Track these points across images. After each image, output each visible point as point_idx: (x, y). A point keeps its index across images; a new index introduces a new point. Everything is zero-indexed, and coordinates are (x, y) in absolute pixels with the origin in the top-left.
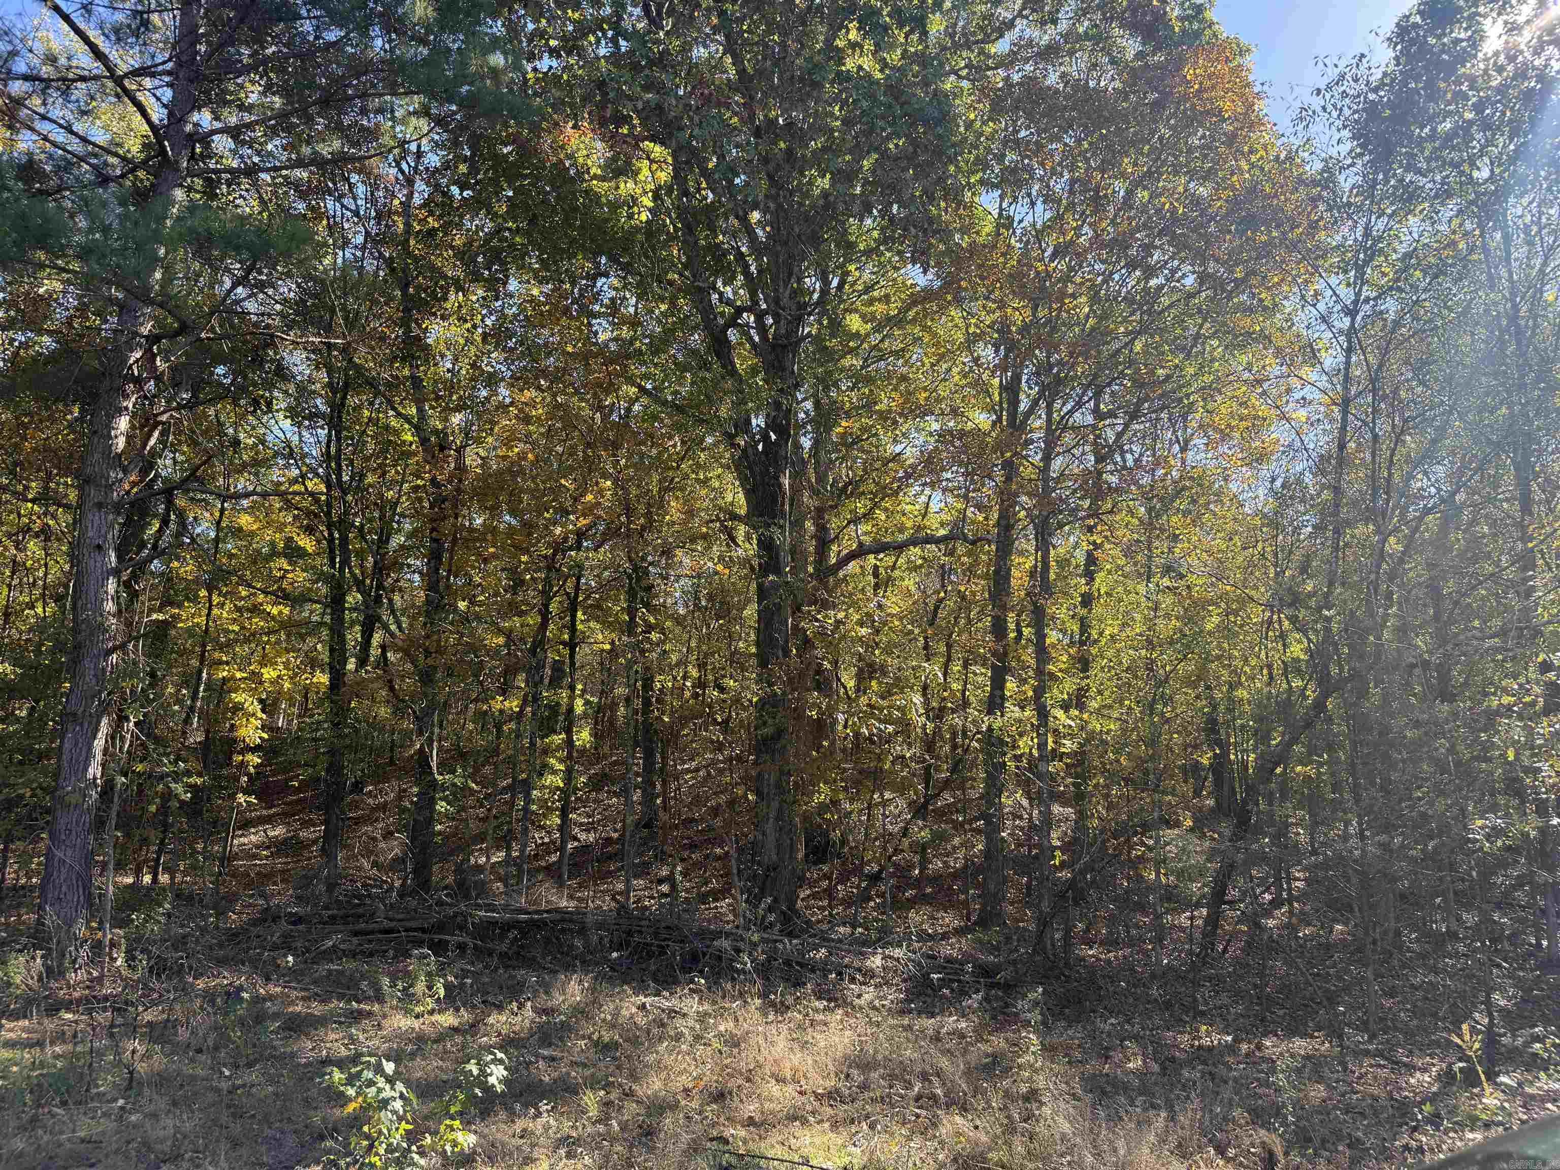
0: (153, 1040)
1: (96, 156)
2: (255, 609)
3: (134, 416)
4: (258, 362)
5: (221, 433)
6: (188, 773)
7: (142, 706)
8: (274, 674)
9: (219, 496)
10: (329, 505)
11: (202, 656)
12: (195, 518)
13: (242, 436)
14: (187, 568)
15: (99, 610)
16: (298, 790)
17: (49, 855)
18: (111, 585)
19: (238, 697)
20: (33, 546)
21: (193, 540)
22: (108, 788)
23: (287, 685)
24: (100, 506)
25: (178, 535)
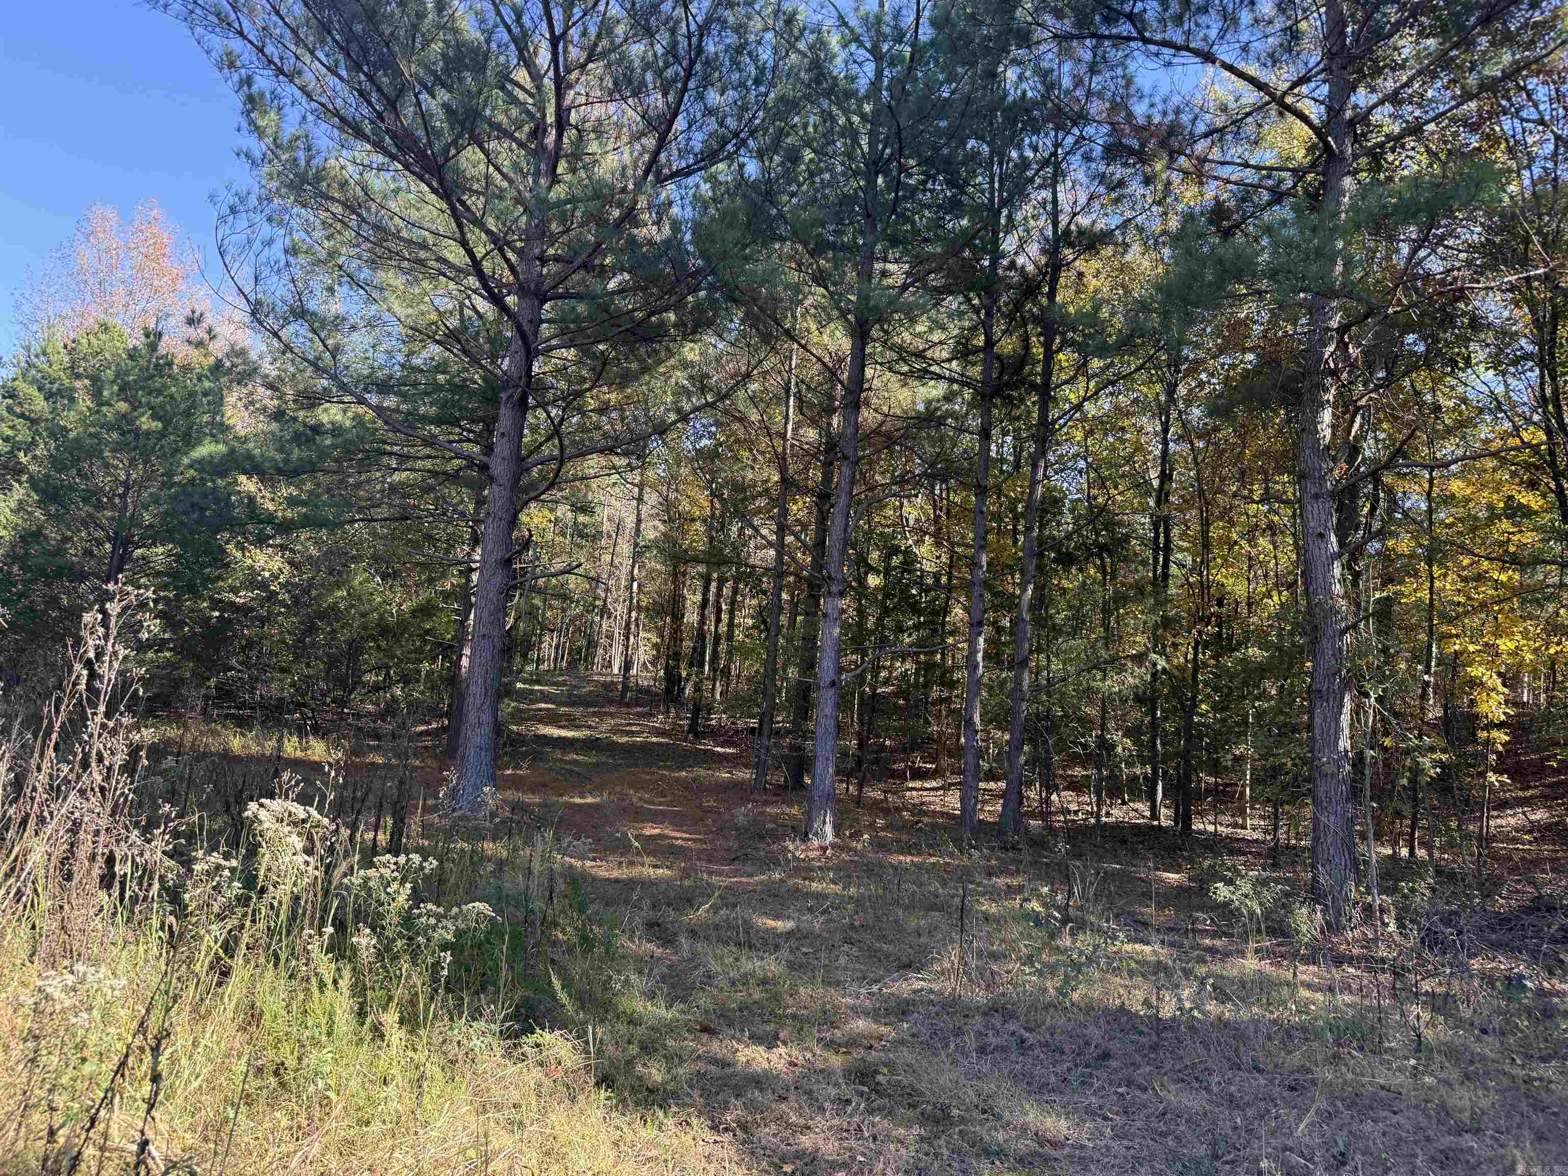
0: (1435, 1010)
1: (1269, 177)
2: (1480, 578)
3: (1335, 407)
4: (1448, 320)
5: (1421, 405)
6: (1432, 749)
7: (1381, 682)
8: (1511, 645)
9: (1425, 467)
10: (1552, 453)
11: (1431, 631)
12: (1404, 493)
13: (1442, 401)
14: (1403, 544)
15: (1329, 592)
16: (1556, 772)
17: (1315, 820)
18: (1337, 570)
19: (1476, 671)
20: (1264, 542)
21: (1405, 514)
22: (1359, 761)
23: (1529, 657)
24: (1316, 496)
25: (1390, 512)
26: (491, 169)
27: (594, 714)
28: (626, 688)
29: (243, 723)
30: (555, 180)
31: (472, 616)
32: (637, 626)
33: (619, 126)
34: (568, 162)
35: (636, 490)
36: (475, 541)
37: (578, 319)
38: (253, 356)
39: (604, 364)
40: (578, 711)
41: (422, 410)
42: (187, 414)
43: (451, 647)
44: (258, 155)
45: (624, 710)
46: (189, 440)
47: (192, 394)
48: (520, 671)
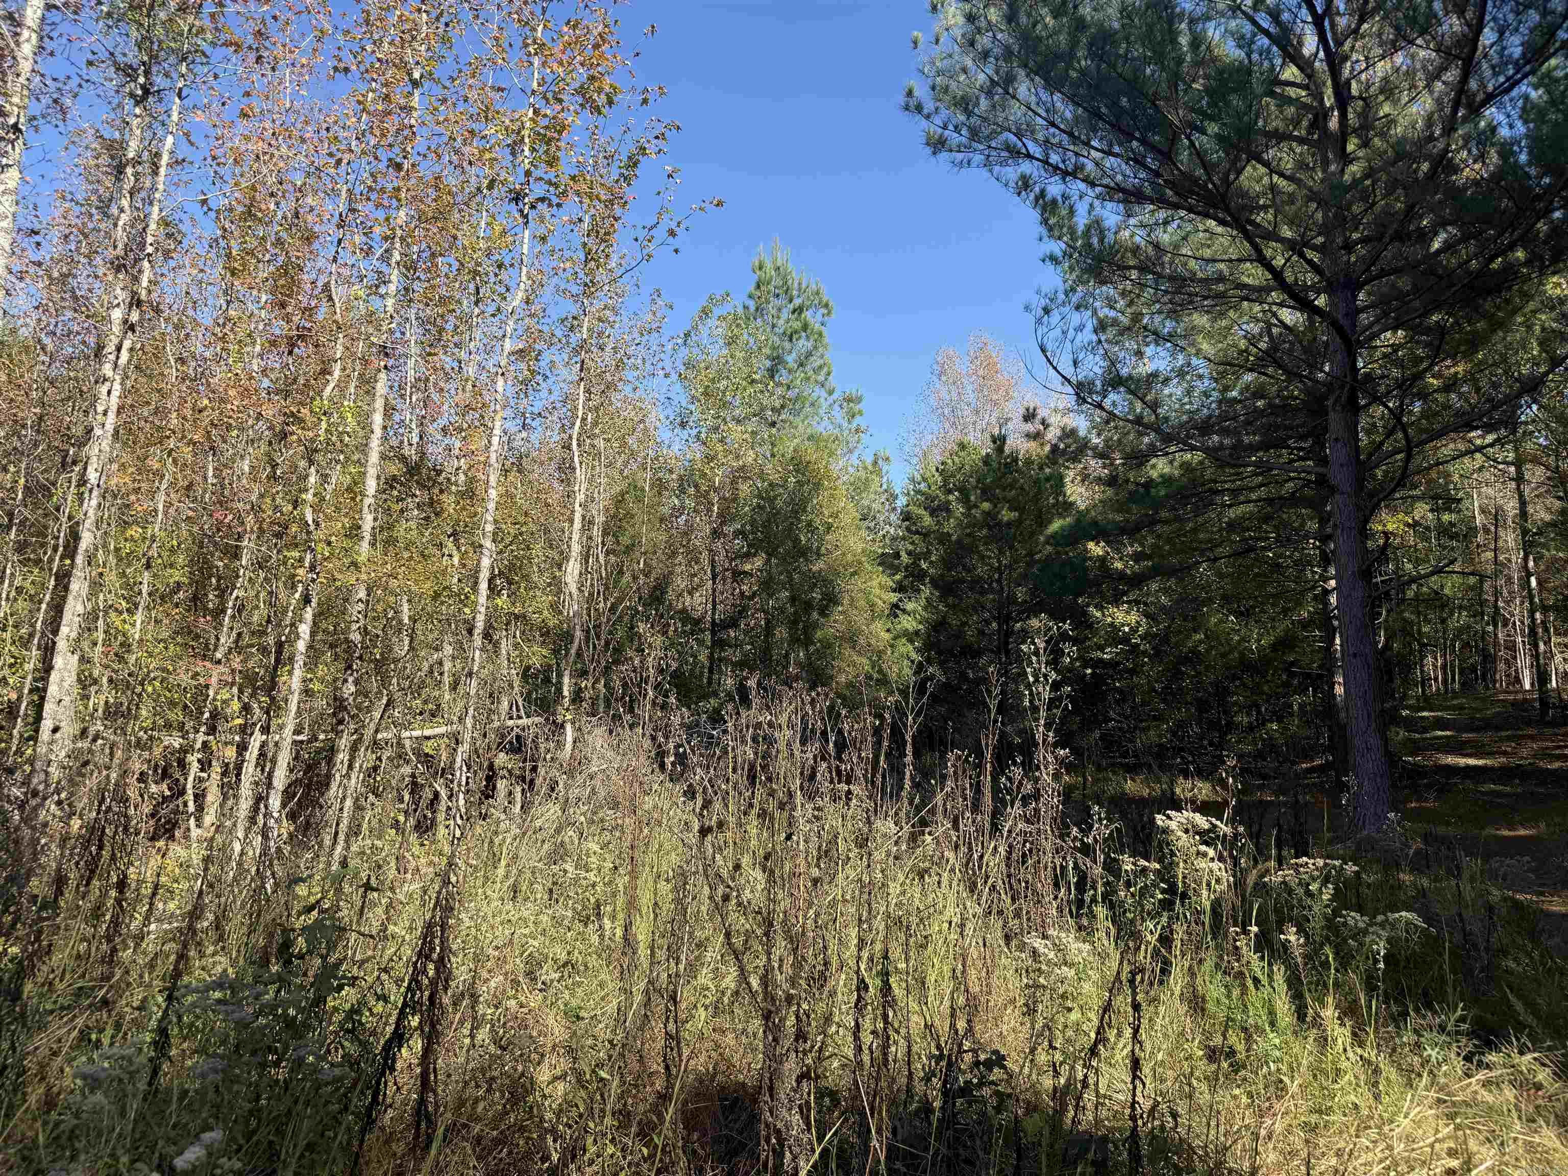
26: (1275, 178)
27: (1508, 738)
28: (1544, 702)
29: (1132, 770)
30: (1346, 159)
31: (1338, 641)
32: (1546, 630)
33: (1410, 74)
34: (1359, 137)
35: (1512, 469)
36: (1326, 561)
37: (1401, 296)
38: (1082, 433)
39: (1443, 335)
40: (1485, 737)
41: (1246, 440)
42: (1036, 498)
43: (1320, 676)
44: (1059, 254)
45: (1548, 731)
46: (1042, 522)
47: (1037, 482)
48: (1405, 696)
